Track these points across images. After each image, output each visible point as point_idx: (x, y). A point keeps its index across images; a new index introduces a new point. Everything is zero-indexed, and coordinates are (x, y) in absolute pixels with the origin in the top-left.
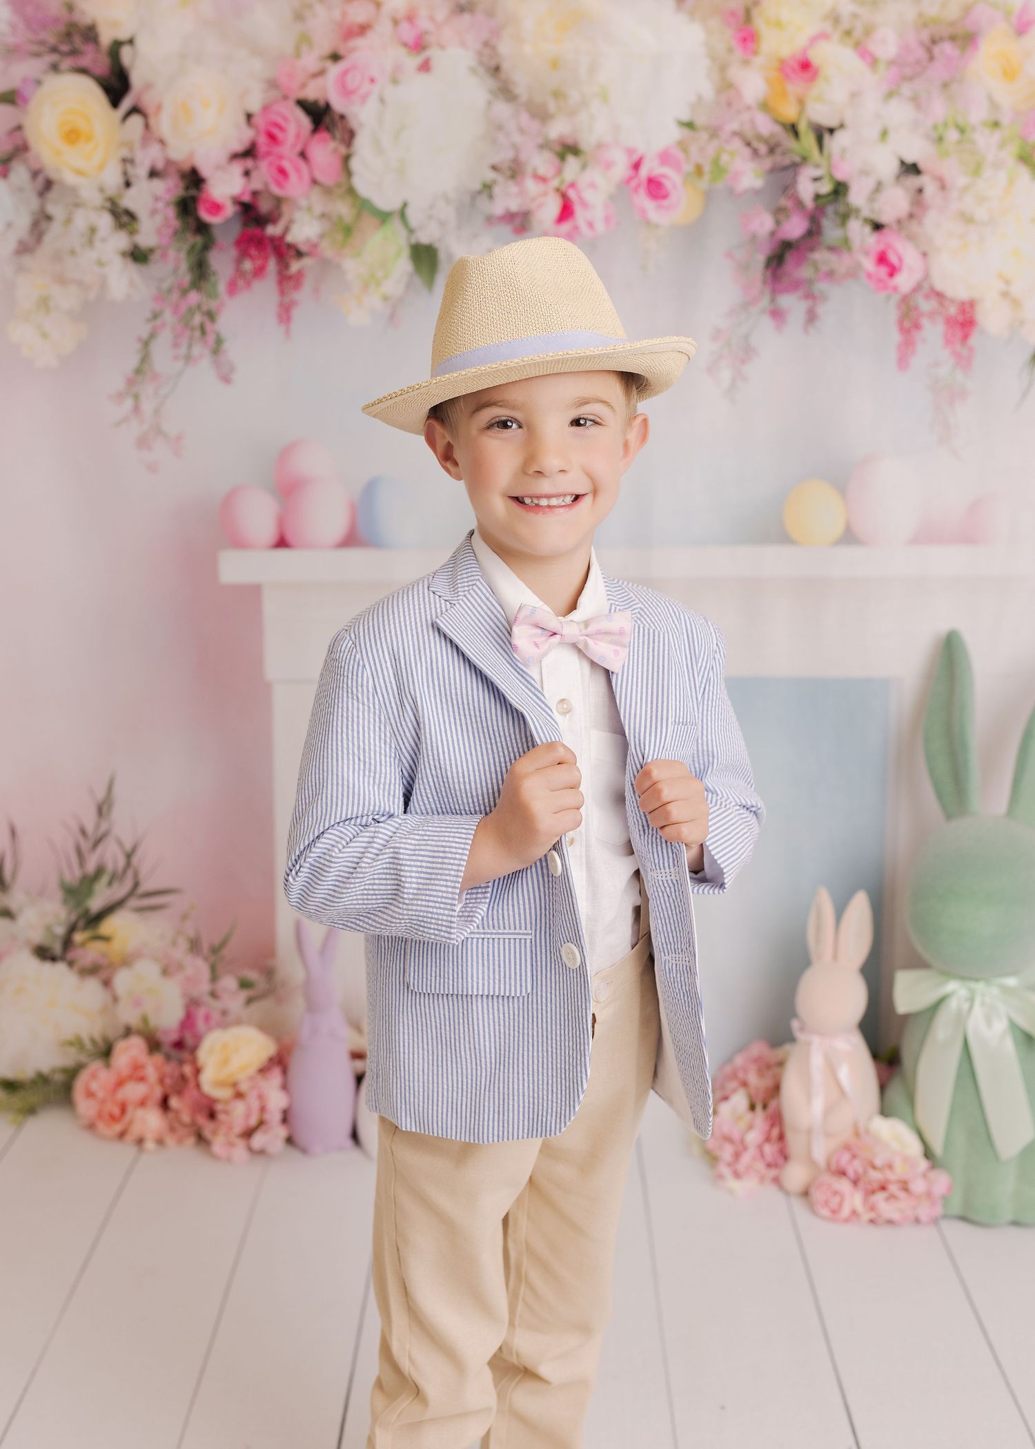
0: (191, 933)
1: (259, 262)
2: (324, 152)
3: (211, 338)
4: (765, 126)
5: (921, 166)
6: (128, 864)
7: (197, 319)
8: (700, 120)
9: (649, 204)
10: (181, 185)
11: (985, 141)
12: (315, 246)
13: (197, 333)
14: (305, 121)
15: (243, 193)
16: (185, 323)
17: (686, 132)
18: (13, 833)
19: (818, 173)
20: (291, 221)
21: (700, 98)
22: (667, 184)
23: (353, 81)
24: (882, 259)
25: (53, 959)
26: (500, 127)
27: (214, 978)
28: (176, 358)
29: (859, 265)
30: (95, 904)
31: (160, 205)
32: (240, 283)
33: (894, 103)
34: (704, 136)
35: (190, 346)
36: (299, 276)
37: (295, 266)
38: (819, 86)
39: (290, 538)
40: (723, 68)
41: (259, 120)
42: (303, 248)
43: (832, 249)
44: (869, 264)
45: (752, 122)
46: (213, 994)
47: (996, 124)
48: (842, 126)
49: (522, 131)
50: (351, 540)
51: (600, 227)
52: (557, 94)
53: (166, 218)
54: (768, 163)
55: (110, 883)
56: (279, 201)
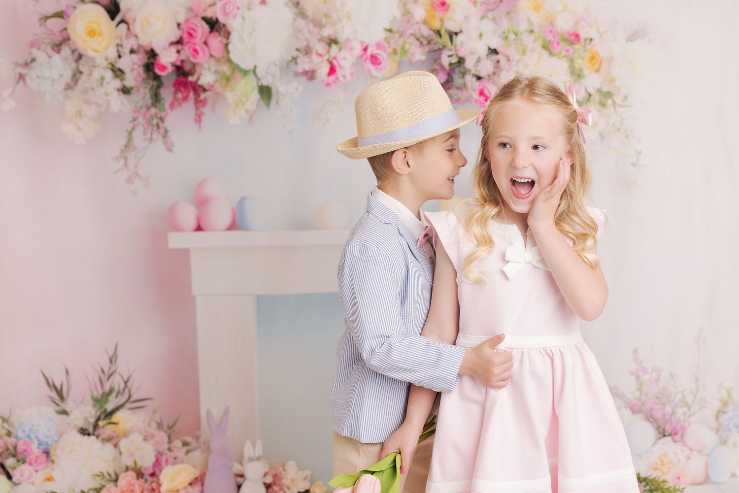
0: (158, 420)
1: (185, 94)
2: (216, 42)
3: (162, 130)
4: (426, 31)
5: (498, 50)
6: (126, 386)
7: (155, 121)
8: (395, 29)
9: (372, 67)
10: (146, 57)
11: (527, 39)
12: (212, 86)
13: (155, 128)
14: (206, 27)
15: (176, 61)
16: (150, 124)
17: (388, 34)
18: (67, 372)
19: (450, 53)
20: (201, 74)
21: (394, 18)
22: (380, 58)
23: (229, 8)
24: (482, 93)
25: (89, 434)
26: (300, 31)
27: (170, 442)
28: (145, 140)
29: (471, 96)
30: (109, 407)
31: (136, 67)
32: (176, 104)
33: (485, 21)
34: (397, 36)
35: (151, 134)
36: (205, 100)
37: (203, 96)
38: (450, 13)
39: (203, 226)
40: (405, 5)
41: (183, 26)
42: (206, 87)
43: (458, 88)
44: (476, 95)
45: (419, 29)
46: (170, 449)
47: (532, 31)
48: (461, 32)
49: (310, 33)
50: (233, 226)
51: (349, 78)
52: (326, 16)
53: (139, 73)
54: (427, 48)
55: (116, 397)
56: (194, 65)
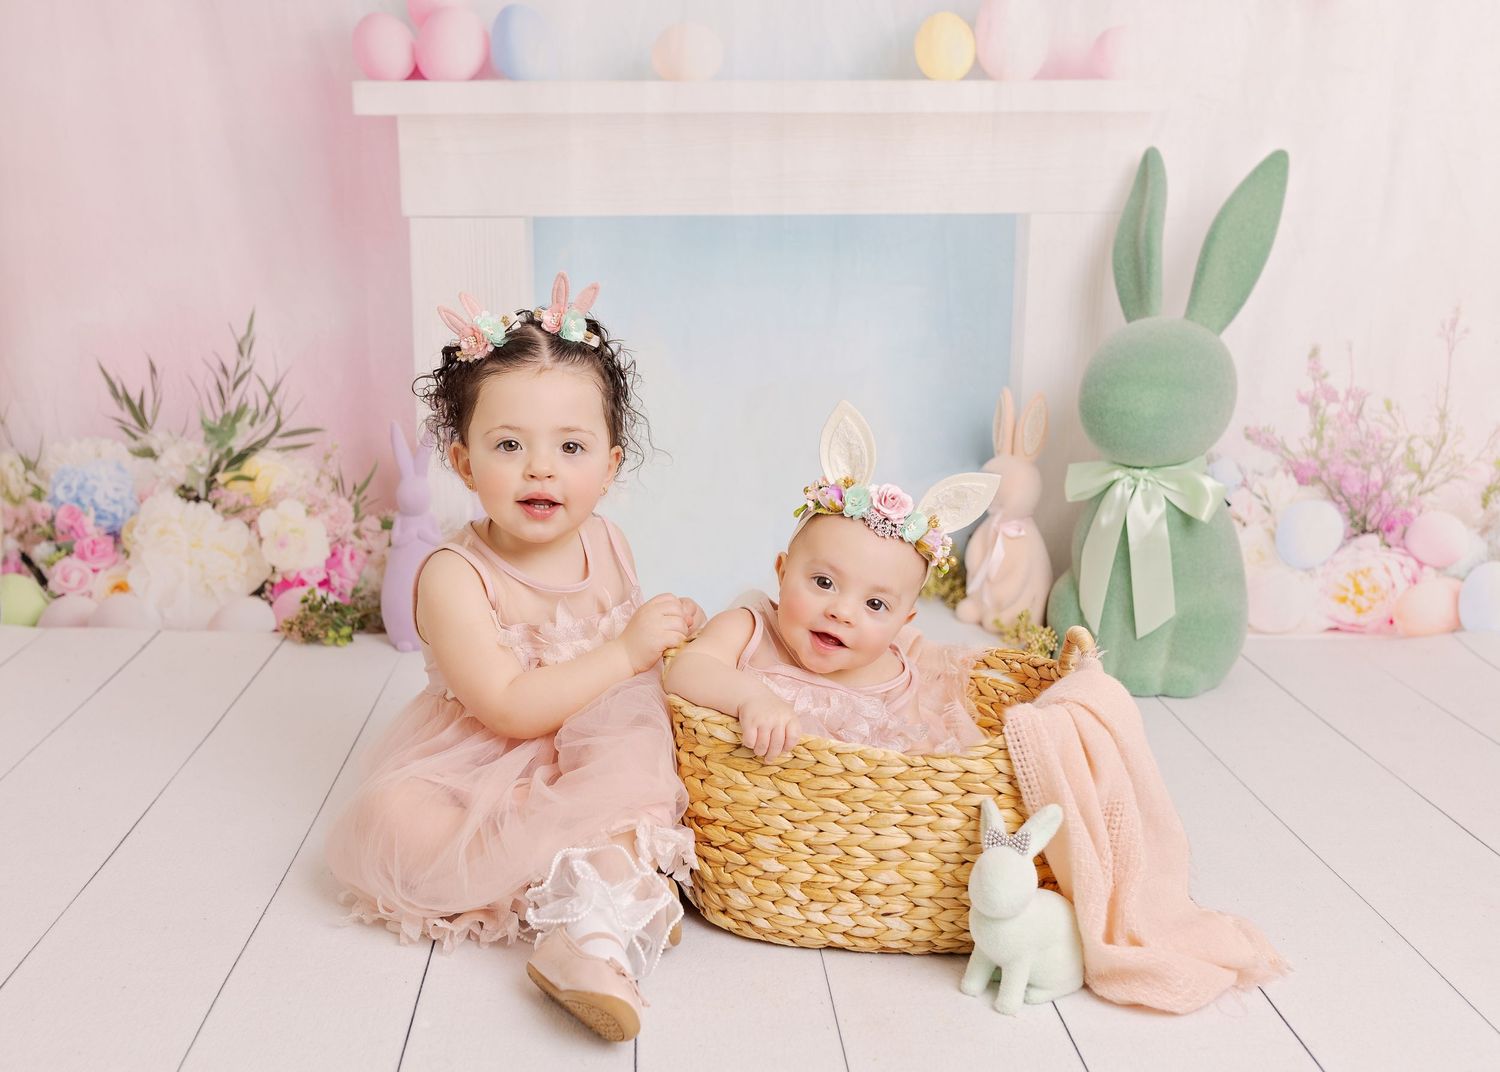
0: (335, 474)
6: (271, 402)
18: (153, 370)
25: (197, 499)
27: (358, 518)
30: (238, 444)
39: (423, 70)
46: (358, 534)
50: (486, 71)
55: (252, 424)
